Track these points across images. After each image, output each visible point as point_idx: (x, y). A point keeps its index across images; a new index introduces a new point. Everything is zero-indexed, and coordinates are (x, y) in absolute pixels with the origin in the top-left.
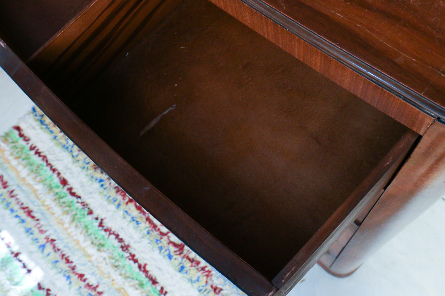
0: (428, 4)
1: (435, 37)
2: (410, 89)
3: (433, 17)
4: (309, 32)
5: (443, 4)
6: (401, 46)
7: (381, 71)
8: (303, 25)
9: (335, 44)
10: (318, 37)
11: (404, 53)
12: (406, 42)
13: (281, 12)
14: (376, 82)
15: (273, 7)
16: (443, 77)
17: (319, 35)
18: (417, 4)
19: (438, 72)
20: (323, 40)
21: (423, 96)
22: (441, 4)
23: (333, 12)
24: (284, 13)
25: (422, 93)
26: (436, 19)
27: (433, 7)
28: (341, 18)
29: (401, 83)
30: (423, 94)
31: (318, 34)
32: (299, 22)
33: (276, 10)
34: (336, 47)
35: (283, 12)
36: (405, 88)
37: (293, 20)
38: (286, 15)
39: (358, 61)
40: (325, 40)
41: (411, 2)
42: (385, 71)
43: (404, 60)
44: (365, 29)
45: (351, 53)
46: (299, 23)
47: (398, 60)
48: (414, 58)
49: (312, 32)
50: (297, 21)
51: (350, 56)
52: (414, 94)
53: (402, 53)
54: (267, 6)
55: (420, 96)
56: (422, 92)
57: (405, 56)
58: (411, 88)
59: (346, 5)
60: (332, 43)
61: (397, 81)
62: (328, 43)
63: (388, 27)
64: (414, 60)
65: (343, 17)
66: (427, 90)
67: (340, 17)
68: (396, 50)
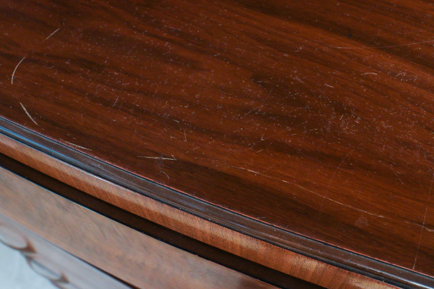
0: (368, 129)
1: (396, 174)
2: (393, 266)
3: (381, 146)
4: (215, 207)
5: (386, 125)
6: (356, 200)
7: (341, 248)
8: (203, 198)
9: (260, 219)
10: (231, 213)
11: (364, 210)
12: (360, 192)
13: (165, 185)
14: (338, 263)
15: (151, 180)
16: (430, 233)
17: (232, 210)
18: (353, 132)
19: (421, 227)
20: (240, 216)
21: (414, 271)
22: (384, 126)
23: (242, 170)
24: (170, 186)
25: (414, 268)
26: (386, 148)
27: (375, 132)
28: (256, 175)
29: (376, 259)
30: (416, 269)
31: (229, 208)
32: (196, 195)
33: (157, 183)
34: (261, 224)
35: (168, 185)
36: (384, 264)
37: (186, 193)
38: (174, 189)
39: (301, 237)
40: (243, 216)
41: (345, 131)
42: (348, 246)
43: (368, 221)
44: (296, 185)
45: (289, 228)
46: (196, 197)
47: (358, 223)
48: (380, 214)
49: (219, 207)
50: (192, 193)
51: (288, 233)
52: (402, 271)
53: (360, 210)
54: (141, 179)
55: (410, 272)
56: (412, 266)
57: (366, 213)
58: (394, 264)
59: (257, 154)
60: (254, 219)
61: (369, 257)
62: (249, 219)
63: (327, 175)
64: (380, 216)
65: (258, 173)
66: (417, 260)
67: (254, 174)
68: (350, 207)
